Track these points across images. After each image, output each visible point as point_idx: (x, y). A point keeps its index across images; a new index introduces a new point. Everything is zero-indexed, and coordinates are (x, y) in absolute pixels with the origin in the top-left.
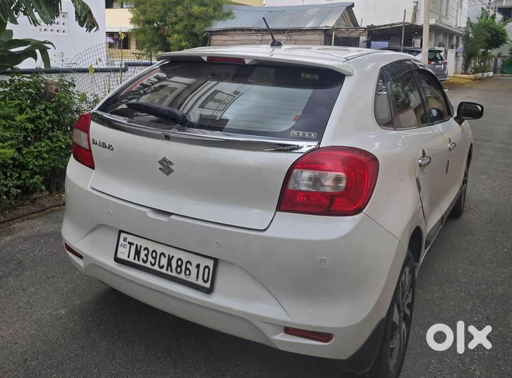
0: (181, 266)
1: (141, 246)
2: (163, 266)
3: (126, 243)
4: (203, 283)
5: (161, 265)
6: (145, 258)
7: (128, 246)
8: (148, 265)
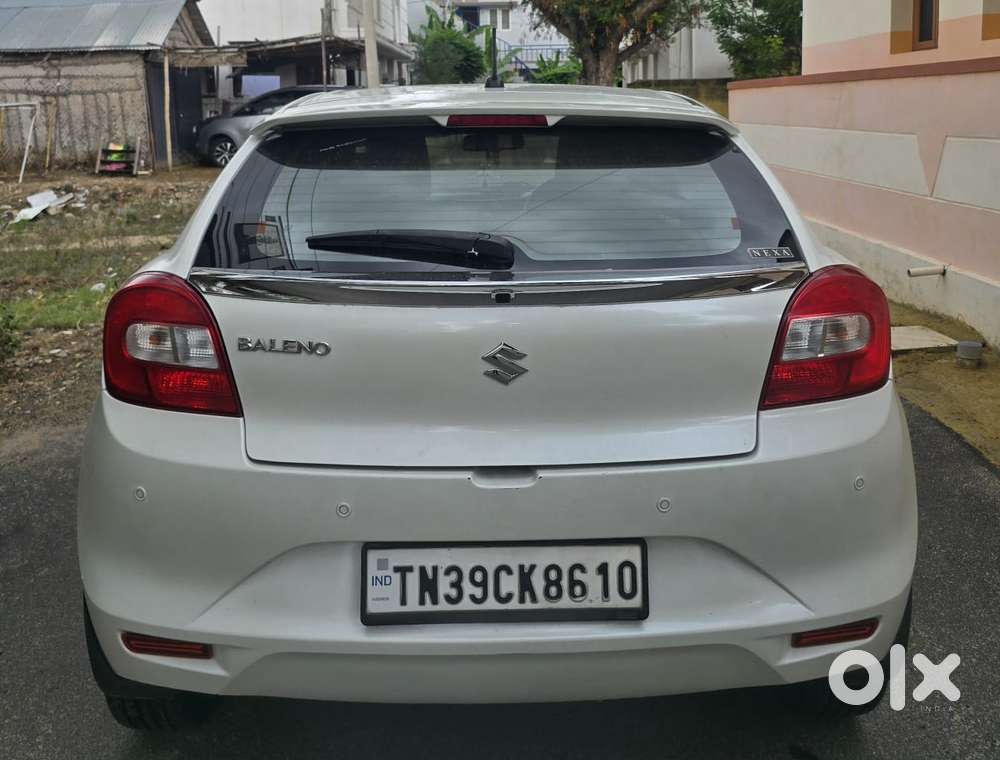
0: (557, 583)
1: (435, 569)
2: (510, 596)
3: (390, 572)
4: (624, 601)
5: (503, 593)
6: (453, 593)
7: (397, 577)
8: (466, 605)
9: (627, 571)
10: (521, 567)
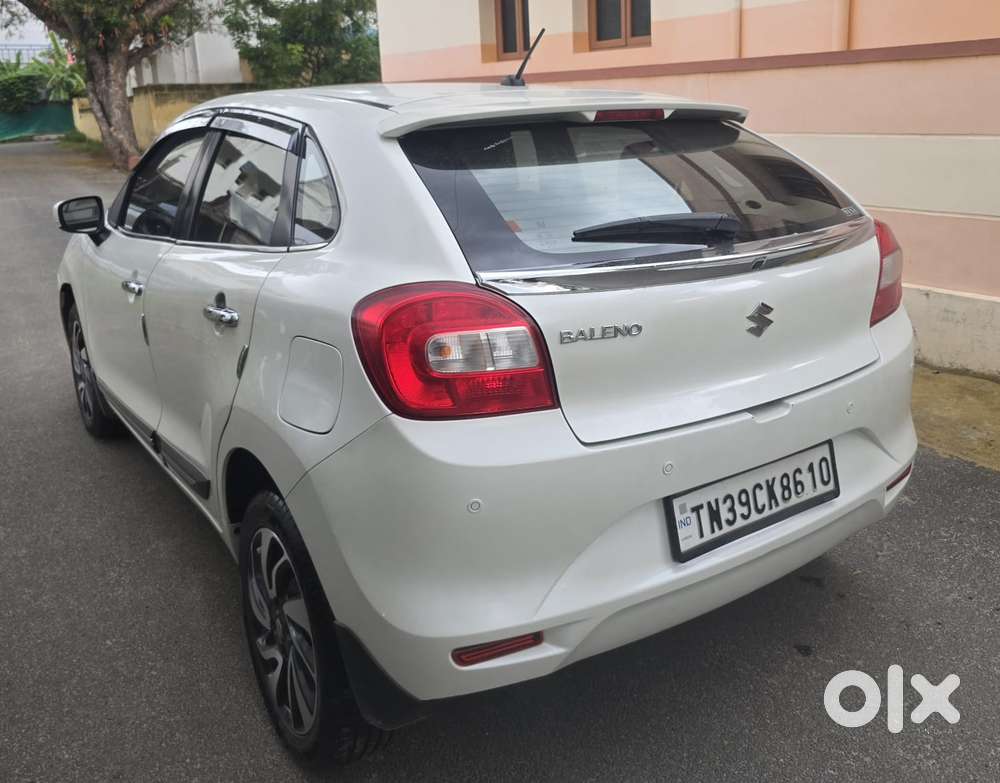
0: (788, 487)
2: (764, 507)
3: (689, 514)
4: (825, 488)
6: (731, 516)
7: (694, 515)
9: (824, 464)
10: (767, 482)
